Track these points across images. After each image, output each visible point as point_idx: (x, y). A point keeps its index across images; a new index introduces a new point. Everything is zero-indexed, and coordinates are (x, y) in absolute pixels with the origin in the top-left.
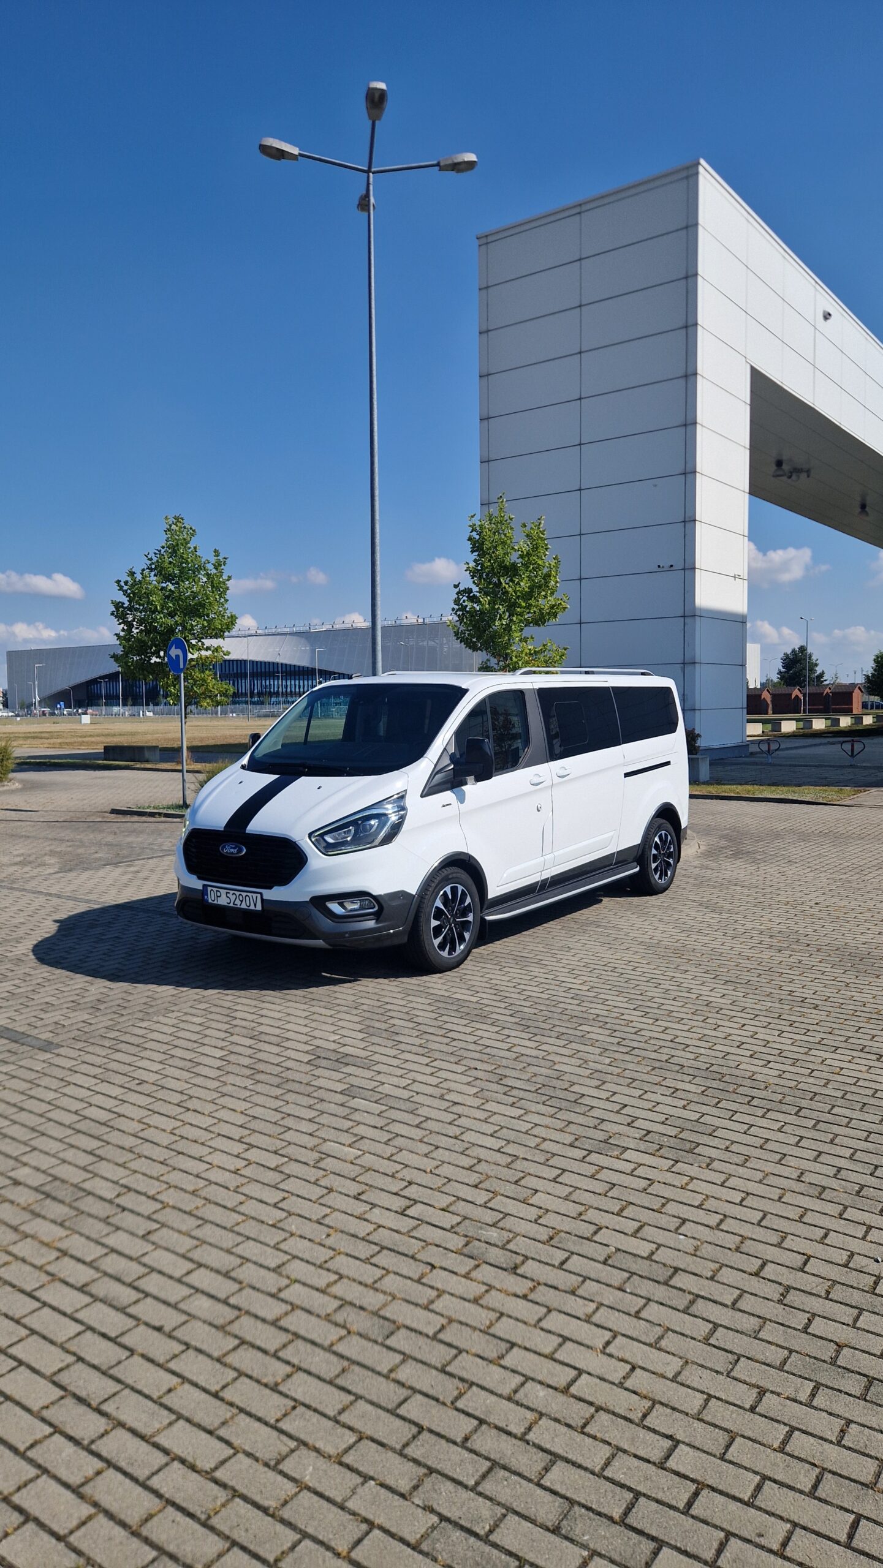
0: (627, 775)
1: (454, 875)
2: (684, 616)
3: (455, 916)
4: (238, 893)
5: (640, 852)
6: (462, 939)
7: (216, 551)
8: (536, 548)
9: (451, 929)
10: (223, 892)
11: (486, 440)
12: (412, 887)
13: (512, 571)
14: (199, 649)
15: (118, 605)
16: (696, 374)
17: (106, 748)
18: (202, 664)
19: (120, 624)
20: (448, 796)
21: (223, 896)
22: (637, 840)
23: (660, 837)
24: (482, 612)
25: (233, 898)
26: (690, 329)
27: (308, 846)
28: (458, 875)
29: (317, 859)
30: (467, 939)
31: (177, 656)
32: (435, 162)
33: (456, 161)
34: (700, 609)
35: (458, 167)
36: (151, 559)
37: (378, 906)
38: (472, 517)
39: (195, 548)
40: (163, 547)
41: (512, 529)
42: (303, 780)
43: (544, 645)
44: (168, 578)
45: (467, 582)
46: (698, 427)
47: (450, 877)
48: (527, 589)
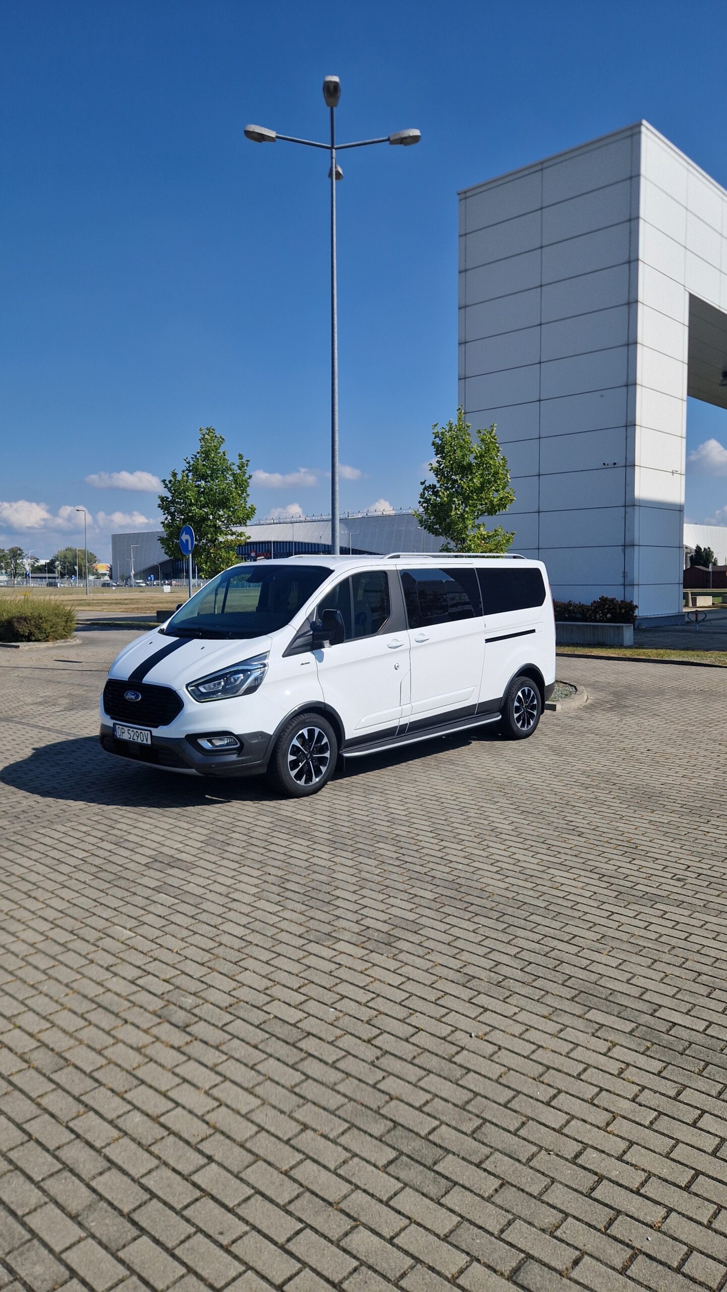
0: (488, 641)
1: (311, 720)
2: (625, 506)
3: (311, 753)
4: (135, 730)
5: (502, 704)
6: (318, 772)
7: (240, 455)
8: (488, 450)
9: (307, 763)
10: (126, 729)
11: (464, 361)
12: (270, 729)
13: (465, 470)
14: (226, 534)
15: (163, 499)
16: (637, 301)
17: (158, 612)
18: (229, 546)
19: (165, 514)
20: (308, 656)
21: (127, 733)
22: (500, 694)
23: (523, 692)
24: (442, 504)
25: (132, 734)
26: (633, 264)
27: (185, 695)
28: (315, 720)
29: (191, 705)
30: (323, 772)
31: (187, 541)
32: (386, 138)
33: (403, 136)
34: (639, 500)
35: (404, 141)
36: (189, 463)
37: (241, 743)
38: (436, 425)
39: (224, 453)
40: (198, 453)
41: (469, 434)
42: (195, 641)
43: (495, 531)
44: (203, 477)
45: (432, 479)
46: (639, 347)
47: (307, 721)
48: (479, 485)
